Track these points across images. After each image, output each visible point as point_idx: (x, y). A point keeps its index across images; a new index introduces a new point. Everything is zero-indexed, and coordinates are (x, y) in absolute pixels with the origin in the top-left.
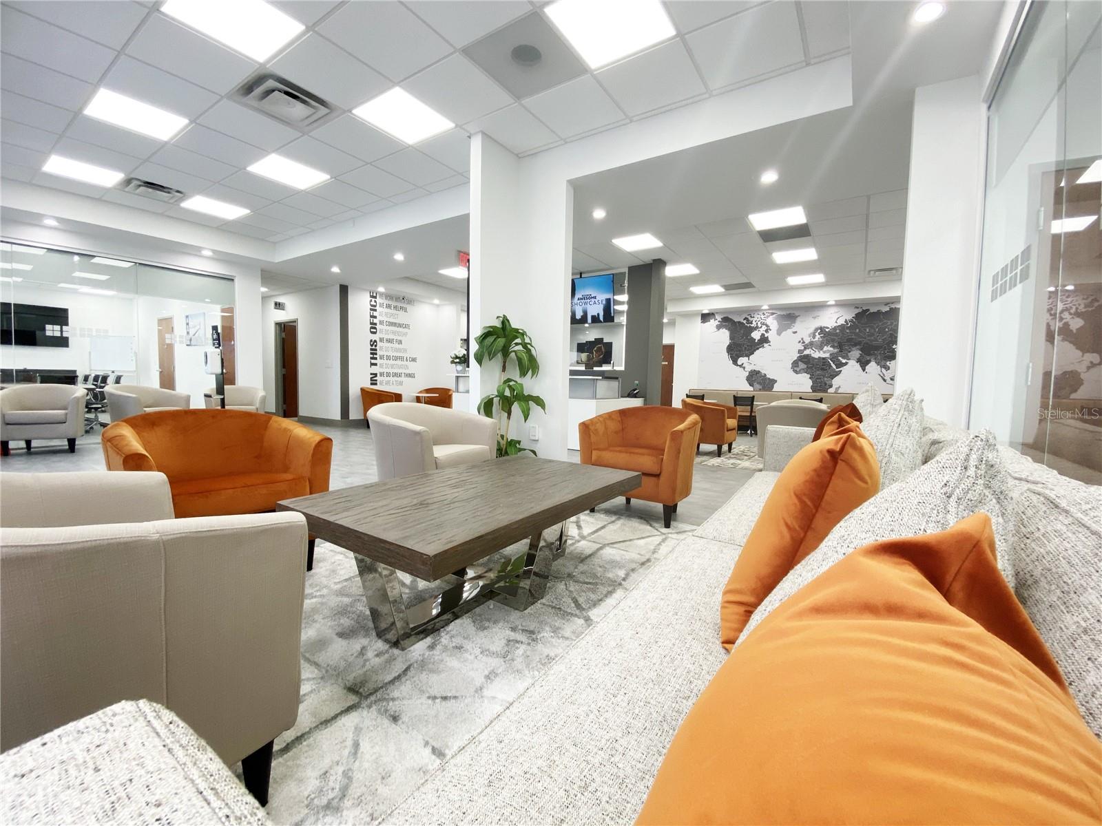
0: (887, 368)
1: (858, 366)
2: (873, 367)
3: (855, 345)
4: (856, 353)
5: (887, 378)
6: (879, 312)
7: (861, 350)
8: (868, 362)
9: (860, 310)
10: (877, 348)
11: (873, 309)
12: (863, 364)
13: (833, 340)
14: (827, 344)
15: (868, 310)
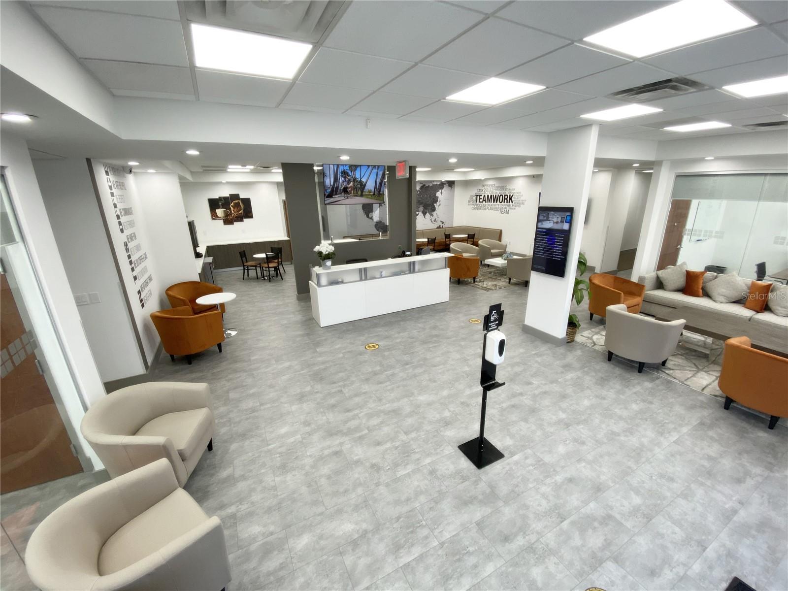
0: (433, 216)
1: (422, 215)
2: (428, 215)
3: (421, 204)
4: (421, 208)
5: (433, 221)
6: (429, 186)
7: (423, 207)
8: (426, 213)
9: (422, 185)
10: (429, 205)
11: (427, 185)
12: (424, 214)
15: (425, 185)
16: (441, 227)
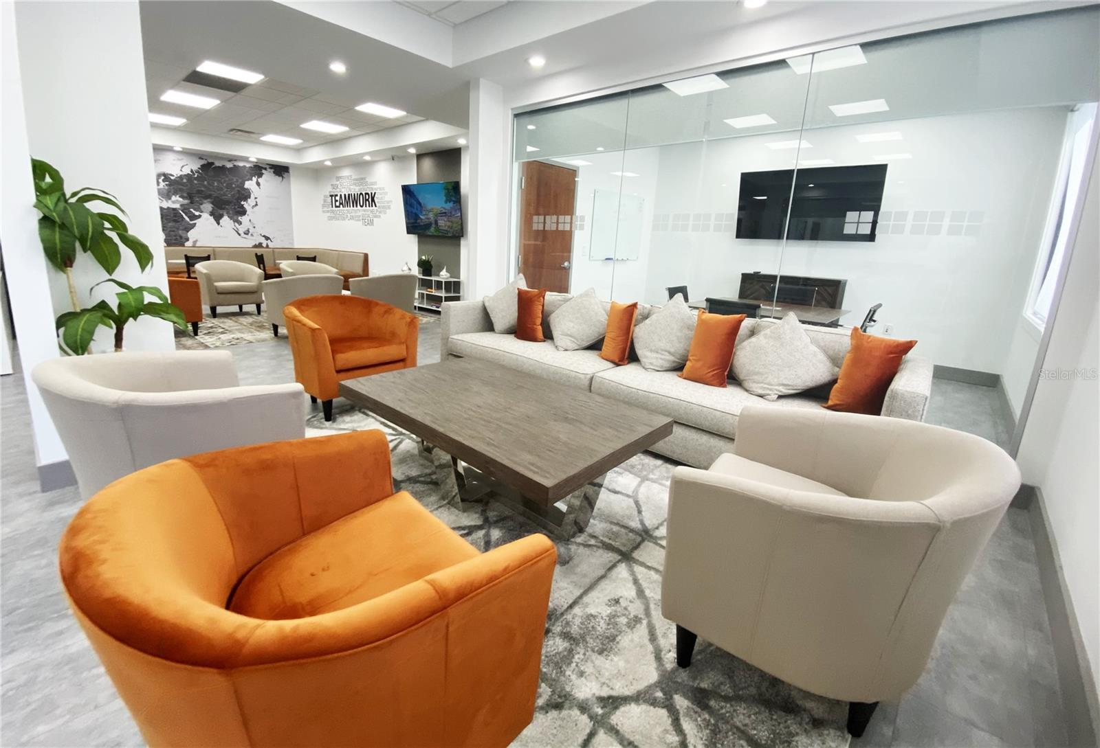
0: (240, 223)
1: (211, 218)
2: (226, 220)
3: (206, 197)
4: (207, 206)
5: (240, 232)
6: (223, 167)
7: (212, 203)
8: (221, 216)
9: (203, 162)
10: (228, 203)
11: (218, 164)
12: (218, 218)
13: (181, 190)
14: (175, 193)
15: (213, 163)
16: (264, 245)
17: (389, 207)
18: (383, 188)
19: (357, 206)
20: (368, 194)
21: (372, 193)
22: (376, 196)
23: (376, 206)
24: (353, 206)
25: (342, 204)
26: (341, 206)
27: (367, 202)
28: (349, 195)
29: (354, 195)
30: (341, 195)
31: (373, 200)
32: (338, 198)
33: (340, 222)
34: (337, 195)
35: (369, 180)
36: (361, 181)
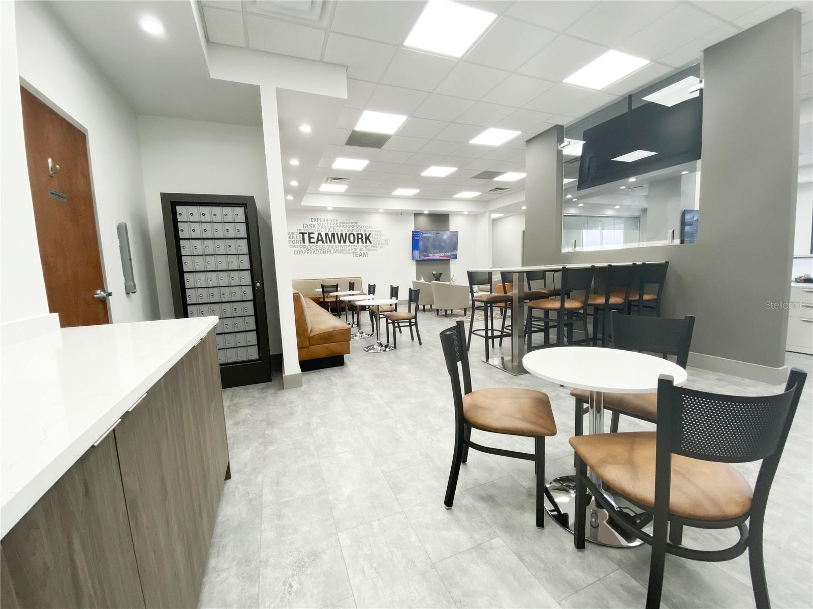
17: (386, 244)
18: (379, 231)
19: (345, 242)
20: (362, 235)
21: (366, 234)
22: (371, 236)
23: (370, 242)
24: (340, 242)
25: (322, 240)
26: (320, 243)
27: (360, 240)
28: (333, 234)
29: (342, 235)
30: (320, 234)
31: (367, 238)
32: (315, 236)
33: (318, 256)
34: (313, 233)
35: (361, 224)
36: (353, 224)
